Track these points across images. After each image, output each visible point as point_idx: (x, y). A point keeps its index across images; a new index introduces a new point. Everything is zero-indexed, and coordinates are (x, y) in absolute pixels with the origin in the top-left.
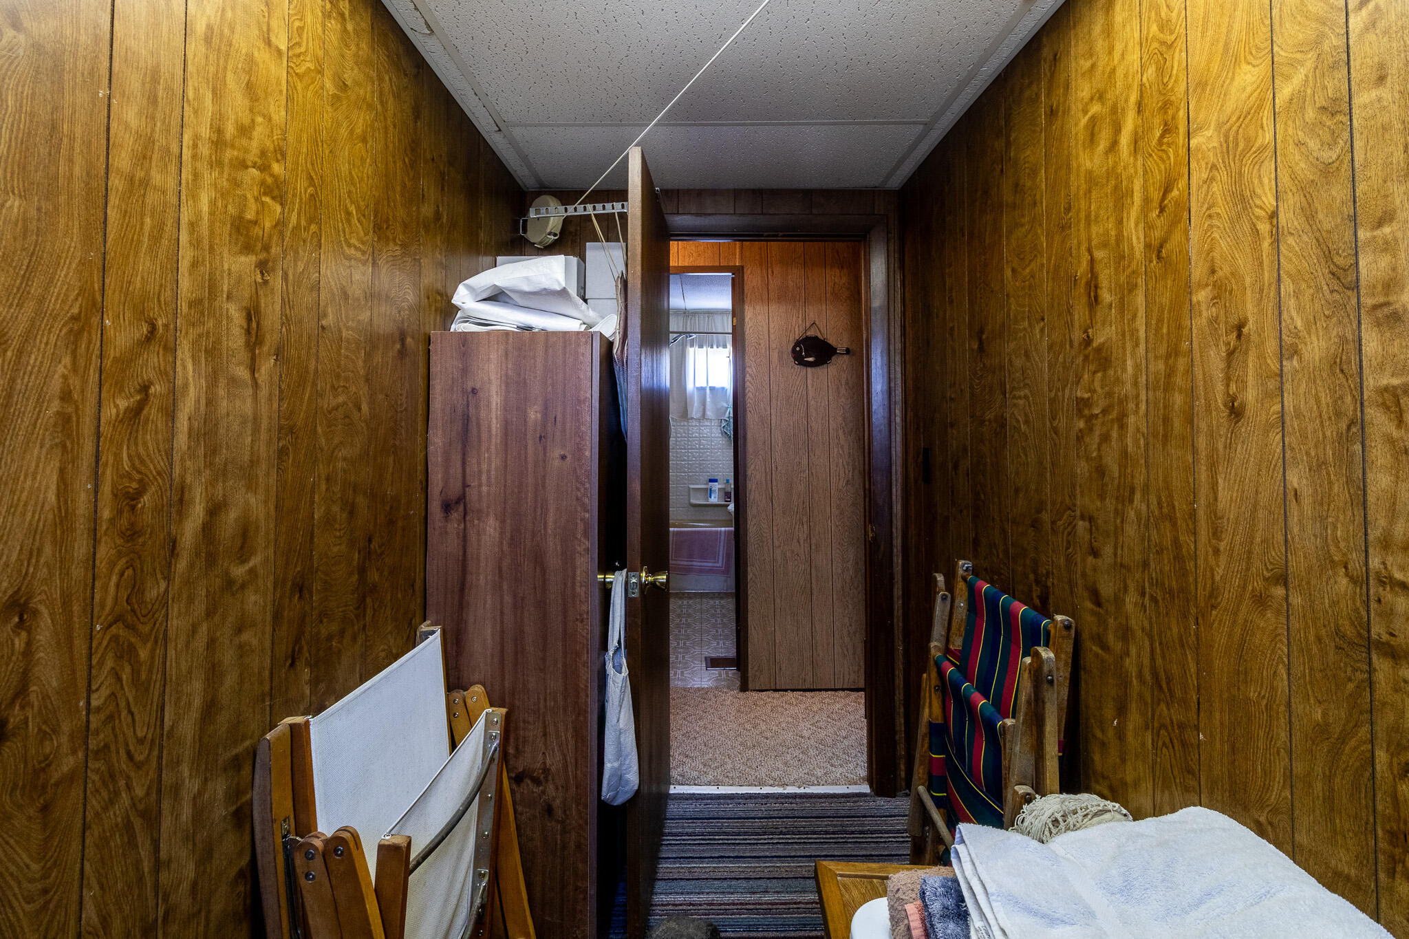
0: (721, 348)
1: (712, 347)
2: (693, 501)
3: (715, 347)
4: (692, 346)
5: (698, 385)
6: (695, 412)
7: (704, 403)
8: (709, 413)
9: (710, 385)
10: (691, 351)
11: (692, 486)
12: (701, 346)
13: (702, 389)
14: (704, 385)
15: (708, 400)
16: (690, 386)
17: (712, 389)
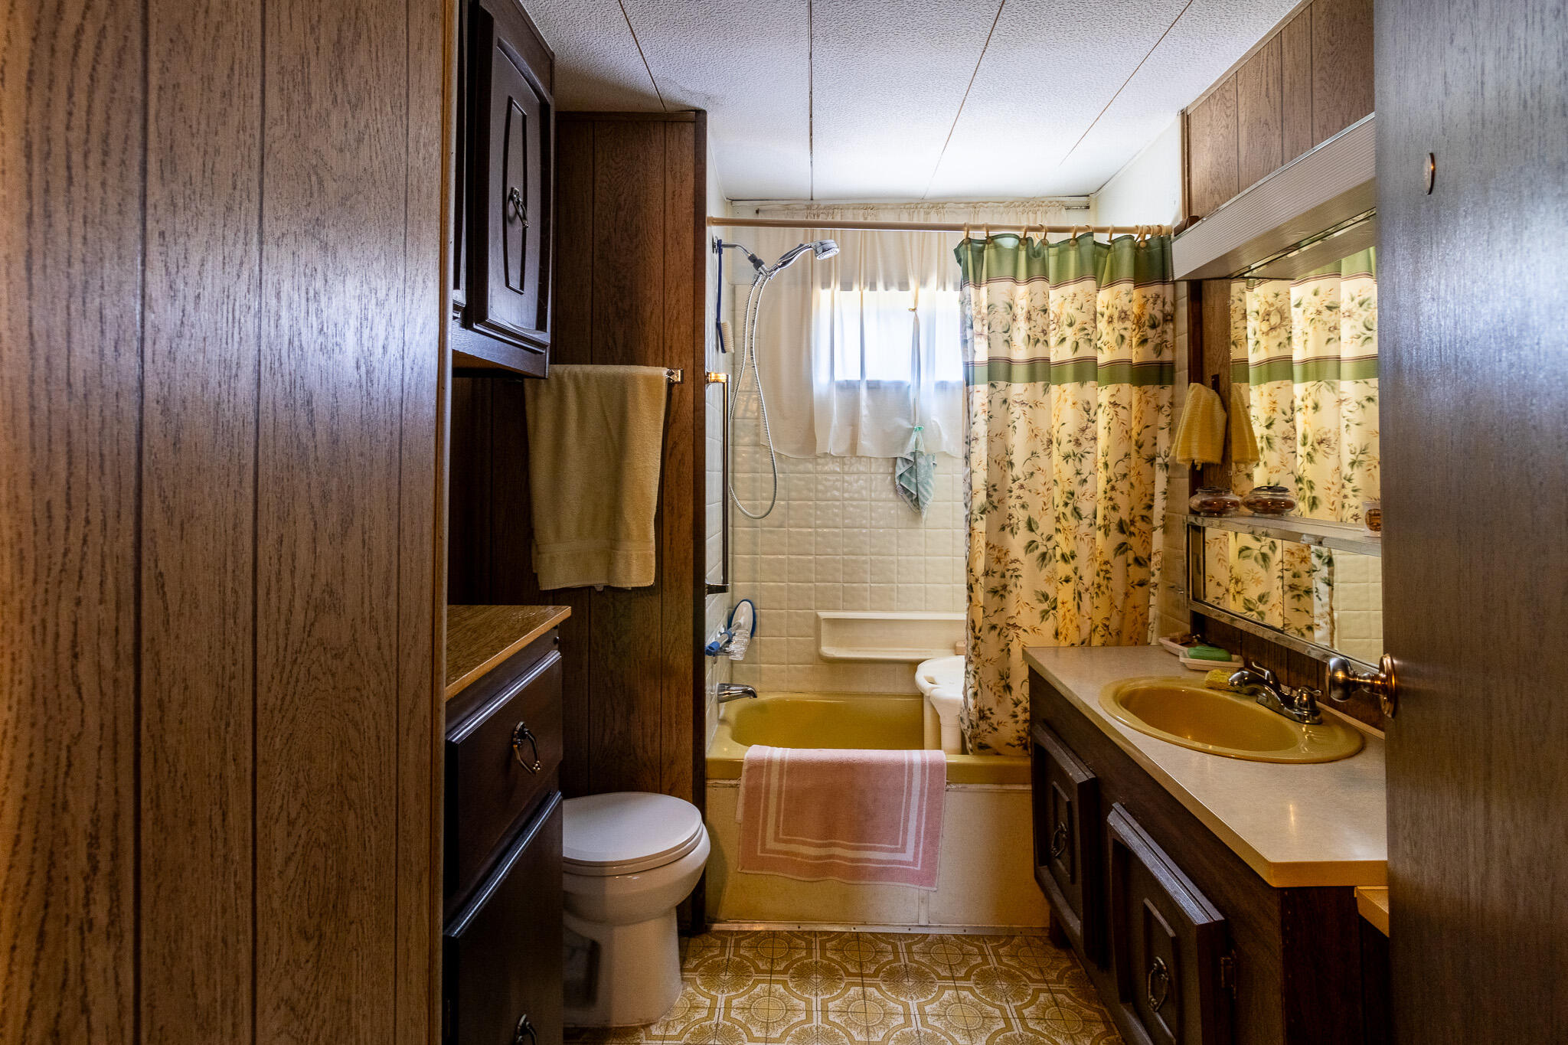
0: (894, 291)
1: (873, 287)
2: (829, 651)
3: (880, 285)
4: (826, 284)
5: (839, 377)
6: (832, 440)
7: (853, 422)
8: (867, 444)
9: (869, 377)
10: (824, 298)
11: (824, 614)
12: (847, 286)
13: (849, 387)
14: (854, 375)
15: (864, 411)
16: (821, 380)
17: (874, 387)
